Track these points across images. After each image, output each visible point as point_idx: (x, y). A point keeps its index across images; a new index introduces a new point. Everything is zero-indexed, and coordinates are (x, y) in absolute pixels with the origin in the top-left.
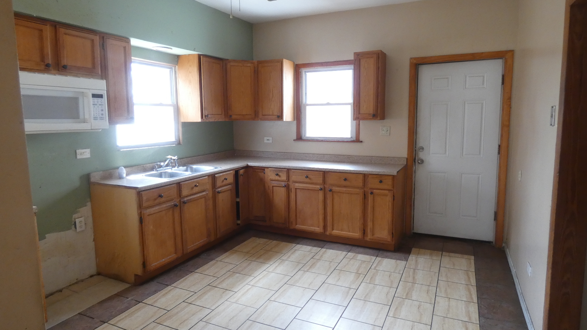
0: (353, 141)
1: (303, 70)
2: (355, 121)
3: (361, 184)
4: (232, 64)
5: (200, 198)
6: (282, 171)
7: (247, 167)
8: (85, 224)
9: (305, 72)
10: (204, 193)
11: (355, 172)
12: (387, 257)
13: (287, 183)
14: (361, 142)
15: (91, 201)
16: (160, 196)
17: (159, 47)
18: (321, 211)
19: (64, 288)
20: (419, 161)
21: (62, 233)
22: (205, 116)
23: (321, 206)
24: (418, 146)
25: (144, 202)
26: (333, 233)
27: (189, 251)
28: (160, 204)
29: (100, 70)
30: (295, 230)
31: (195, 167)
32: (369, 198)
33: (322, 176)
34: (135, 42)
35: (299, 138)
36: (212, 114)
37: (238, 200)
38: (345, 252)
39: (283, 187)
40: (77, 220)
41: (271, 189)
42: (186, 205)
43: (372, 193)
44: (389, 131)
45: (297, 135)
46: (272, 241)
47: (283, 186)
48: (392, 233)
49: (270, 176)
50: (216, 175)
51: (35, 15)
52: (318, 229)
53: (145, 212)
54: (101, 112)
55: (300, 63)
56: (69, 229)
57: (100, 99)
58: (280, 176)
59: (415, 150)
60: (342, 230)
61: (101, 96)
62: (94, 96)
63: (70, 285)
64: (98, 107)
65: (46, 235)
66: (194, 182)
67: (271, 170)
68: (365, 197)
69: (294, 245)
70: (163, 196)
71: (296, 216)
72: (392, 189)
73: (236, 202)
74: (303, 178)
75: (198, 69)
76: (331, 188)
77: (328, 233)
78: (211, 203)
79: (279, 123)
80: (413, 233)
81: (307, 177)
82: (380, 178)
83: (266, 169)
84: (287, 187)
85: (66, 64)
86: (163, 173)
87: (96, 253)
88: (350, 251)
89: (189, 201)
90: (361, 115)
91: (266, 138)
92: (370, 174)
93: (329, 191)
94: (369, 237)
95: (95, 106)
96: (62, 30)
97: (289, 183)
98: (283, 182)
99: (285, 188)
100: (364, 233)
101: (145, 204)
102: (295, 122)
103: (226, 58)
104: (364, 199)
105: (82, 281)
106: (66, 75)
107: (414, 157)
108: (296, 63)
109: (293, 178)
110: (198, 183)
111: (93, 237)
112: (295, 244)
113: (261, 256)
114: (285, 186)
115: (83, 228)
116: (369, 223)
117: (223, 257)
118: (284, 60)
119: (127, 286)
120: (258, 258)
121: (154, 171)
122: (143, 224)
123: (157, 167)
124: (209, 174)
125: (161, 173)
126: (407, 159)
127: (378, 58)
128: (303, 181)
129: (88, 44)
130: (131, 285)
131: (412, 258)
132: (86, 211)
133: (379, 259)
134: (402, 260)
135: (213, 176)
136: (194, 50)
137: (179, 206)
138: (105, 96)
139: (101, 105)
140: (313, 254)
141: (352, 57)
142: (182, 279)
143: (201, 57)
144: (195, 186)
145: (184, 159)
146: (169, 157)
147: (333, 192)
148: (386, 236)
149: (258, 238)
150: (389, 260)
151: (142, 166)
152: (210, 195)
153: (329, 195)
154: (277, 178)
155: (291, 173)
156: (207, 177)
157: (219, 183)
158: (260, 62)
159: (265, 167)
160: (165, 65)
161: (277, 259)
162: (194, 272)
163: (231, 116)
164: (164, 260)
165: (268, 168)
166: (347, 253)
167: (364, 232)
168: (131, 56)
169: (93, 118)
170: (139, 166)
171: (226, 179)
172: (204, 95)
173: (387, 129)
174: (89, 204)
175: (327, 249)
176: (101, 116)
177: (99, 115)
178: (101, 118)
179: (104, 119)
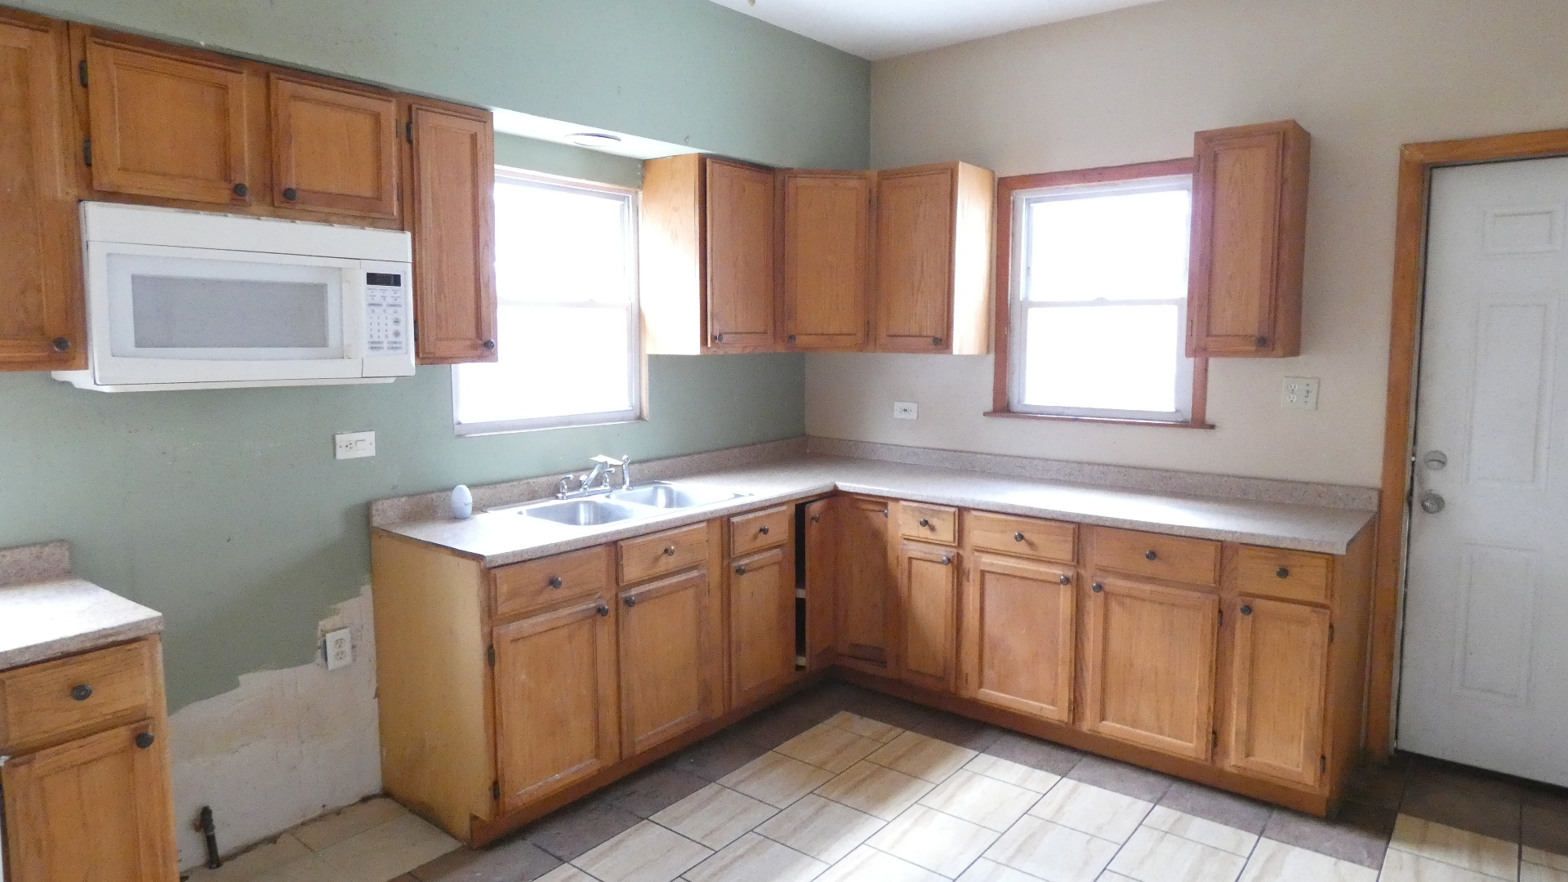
0: (1184, 425)
1: (1021, 197)
2: (1192, 360)
3: (1207, 576)
4: (802, 182)
5: (682, 586)
6: (939, 511)
7: (835, 494)
8: (353, 647)
9: (1029, 202)
10: (695, 573)
11: (1188, 534)
12: (1297, 841)
13: (955, 550)
14: (1212, 427)
15: (373, 582)
16: (553, 583)
17: (582, 134)
18: (1065, 652)
19: (285, 831)
20: (1427, 504)
21: (286, 671)
22: (714, 338)
23: (1064, 634)
24: (1422, 450)
25: (500, 600)
26: (1101, 730)
27: (639, 749)
28: (552, 607)
29: (395, 203)
30: (975, 703)
31: (677, 486)
32: (1238, 625)
33: (1070, 539)
34: (505, 120)
35: (1003, 407)
36: (736, 333)
37: (801, 594)
38: (1145, 803)
39: (942, 563)
40: (329, 637)
41: (906, 565)
42: (634, 610)
43: (1247, 610)
44: (1312, 396)
45: (995, 400)
46: (899, 730)
47: (944, 561)
48: (1323, 757)
49: (902, 526)
50: (735, 520)
51: (202, 43)
52: (1051, 710)
53: (502, 632)
54: (394, 328)
55: (1012, 174)
56: (305, 660)
57: (389, 290)
58: (932, 529)
59: (1413, 463)
60: (1135, 724)
61: (395, 280)
62: (373, 279)
63: (303, 824)
64: (385, 311)
65: (241, 678)
66: (661, 540)
67: (905, 508)
68: (1222, 619)
69: (971, 753)
70: (560, 583)
71: (981, 657)
72: (1327, 602)
73: (797, 599)
74: (1006, 541)
75: (697, 197)
76: (1099, 580)
77: (1086, 726)
78: (715, 603)
79: (939, 359)
80: (1396, 750)
81: (1020, 537)
82: (1283, 560)
83: (891, 505)
84: (957, 566)
85: (294, 187)
86: (582, 507)
87: (382, 733)
88: (1161, 798)
89: (644, 598)
90: (1214, 339)
91: (898, 405)
92: (1242, 544)
93: (1094, 588)
94: (1233, 760)
95: (373, 307)
96: (285, 87)
97: (961, 552)
98: (943, 548)
99: (950, 565)
100: (1215, 744)
101: (504, 608)
102: (991, 357)
103: (788, 165)
104: (1219, 628)
105: (338, 812)
106: (293, 219)
107: (1407, 487)
108: (999, 175)
109: (977, 535)
110: (676, 543)
111: (374, 686)
112: (974, 749)
113: (860, 782)
114: (949, 560)
115: (348, 660)
116: (1235, 712)
117: (743, 777)
118: (961, 165)
119: (449, 845)
120: (849, 791)
121: (557, 498)
122: (496, 668)
123: (566, 487)
124: (710, 516)
125: (577, 504)
126: (1381, 492)
127: (1284, 146)
128: (1007, 549)
129: (365, 124)
130: (459, 845)
131: (1398, 855)
132: (358, 609)
133: (1267, 845)
134: (1361, 863)
135: (724, 524)
136: (686, 141)
137: (612, 613)
138: (405, 279)
139: (394, 305)
140: (1031, 797)
141: (1187, 150)
142: (607, 844)
143: (708, 162)
144: (666, 551)
145: (650, 464)
146: (601, 458)
147: (1107, 596)
148: (1298, 767)
149: (856, 717)
150: (1309, 853)
151: (525, 481)
152: (715, 575)
153: (1093, 604)
154: (924, 533)
155: (969, 519)
156: (703, 525)
157: (741, 543)
158: (885, 176)
159: (888, 498)
160: (602, 188)
161: (908, 804)
162: (647, 819)
163: (792, 338)
164: (559, 778)
165: (896, 500)
166: (1153, 805)
167: (1216, 738)
168: (493, 163)
169: (368, 345)
170: (515, 483)
171: (764, 531)
172: (712, 276)
173: (1308, 388)
174: (367, 590)
175: (1080, 780)
176: (392, 338)
177: (387, 336)
178: (394, 345)
179: (400, 348)
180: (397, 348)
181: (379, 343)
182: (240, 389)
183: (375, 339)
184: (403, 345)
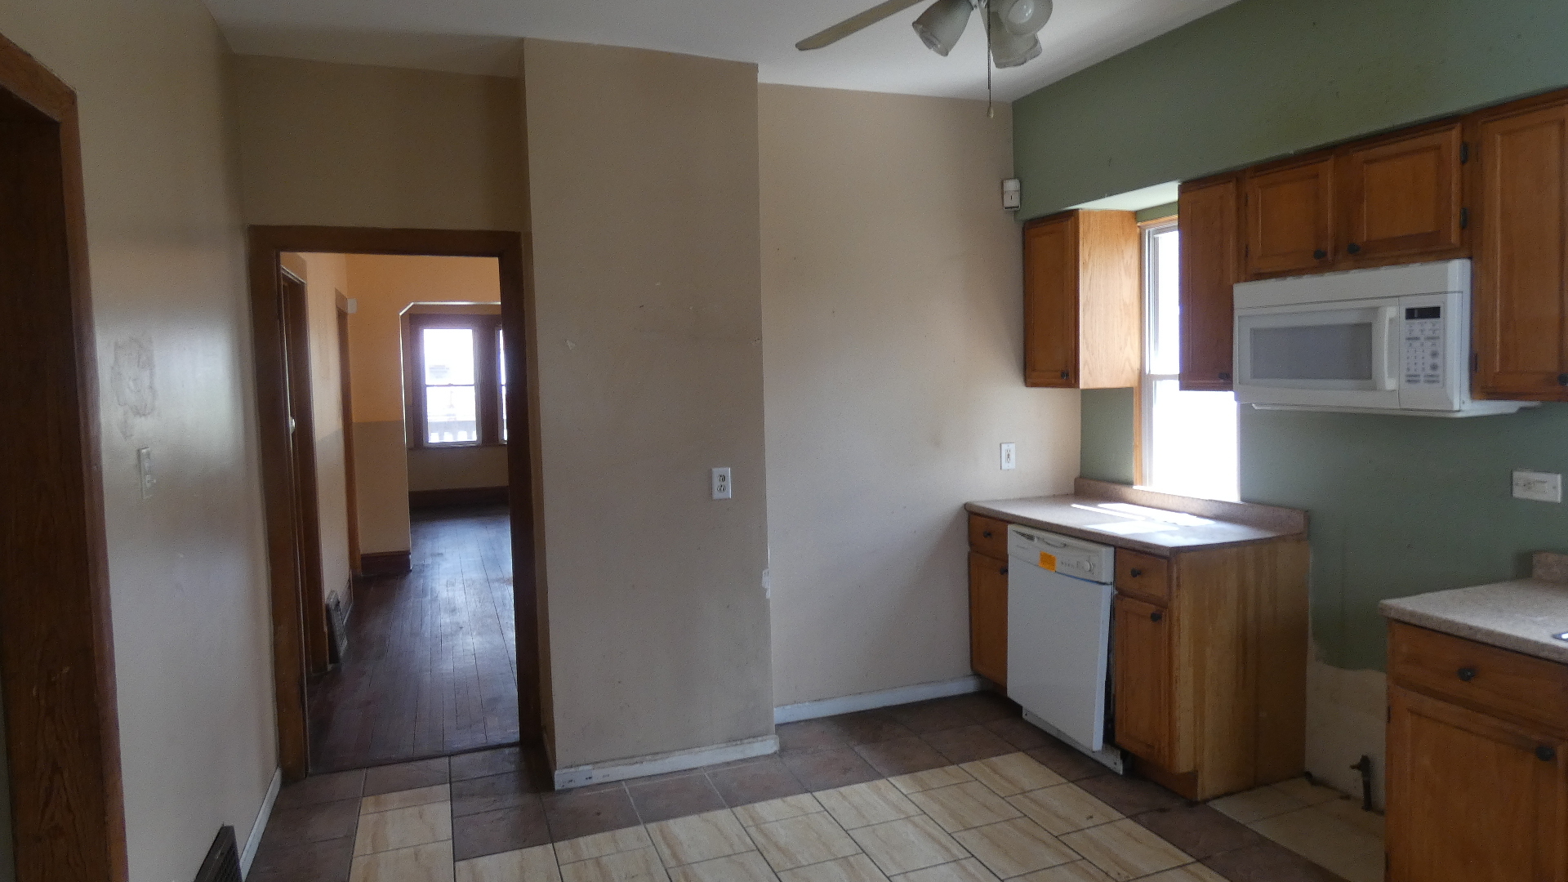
51: (1292, 152)
54: (1431, 361)
57: (1428, 324)
62: (1411, 314)
64: (1422, 345)
85: (1364, 239)
95: (1411, 342)
96: (1359, 156)
129: (1428, 164)
138: (1446, 310)
139: (1432, 338)
169: (1405, 379)
176: (1430, 372)
177: (1423, 369)
178: (1431, 379)
179: (1438, 382)
180: (1434, 382)
181: (1416, 376)
182: (1412, 417)
183: (1412, 372)
184: (1441, 378)
